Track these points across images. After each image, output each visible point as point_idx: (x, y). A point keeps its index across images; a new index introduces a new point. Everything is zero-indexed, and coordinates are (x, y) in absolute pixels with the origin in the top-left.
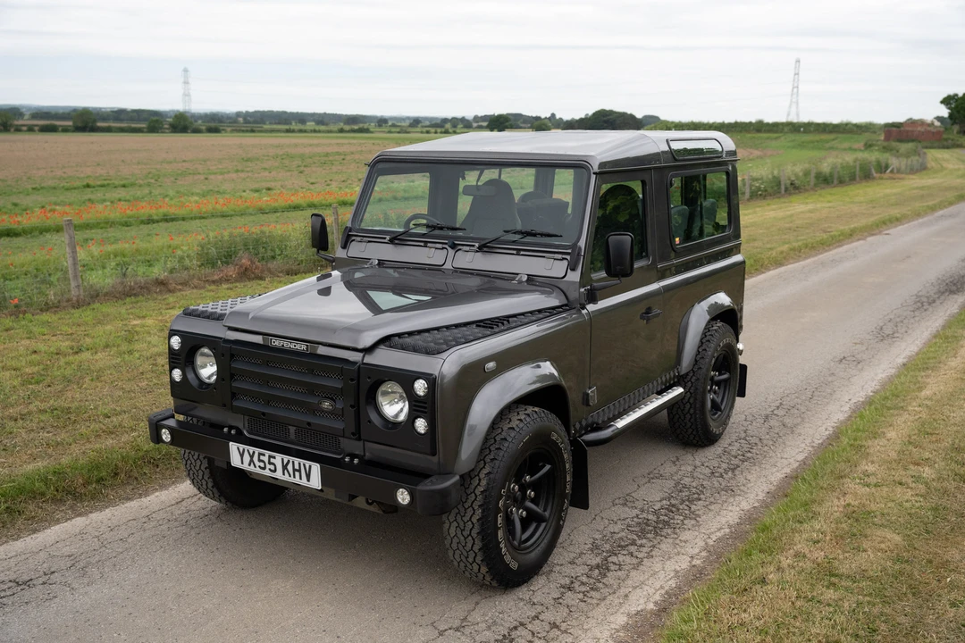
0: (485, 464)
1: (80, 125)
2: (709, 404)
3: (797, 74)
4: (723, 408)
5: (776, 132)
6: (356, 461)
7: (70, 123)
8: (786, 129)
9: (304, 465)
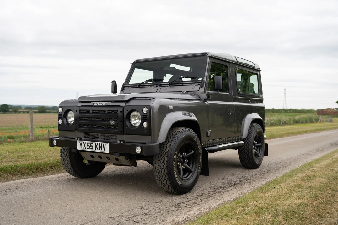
0: (169, 142)
1: (41, 111)
2: (254, 153)
3: (285, 94)
4: (259, 155)
5: (279, 112)
6: (122, 142)
7: (37, 111)
8: (282, 111)
9: (103, 144)
